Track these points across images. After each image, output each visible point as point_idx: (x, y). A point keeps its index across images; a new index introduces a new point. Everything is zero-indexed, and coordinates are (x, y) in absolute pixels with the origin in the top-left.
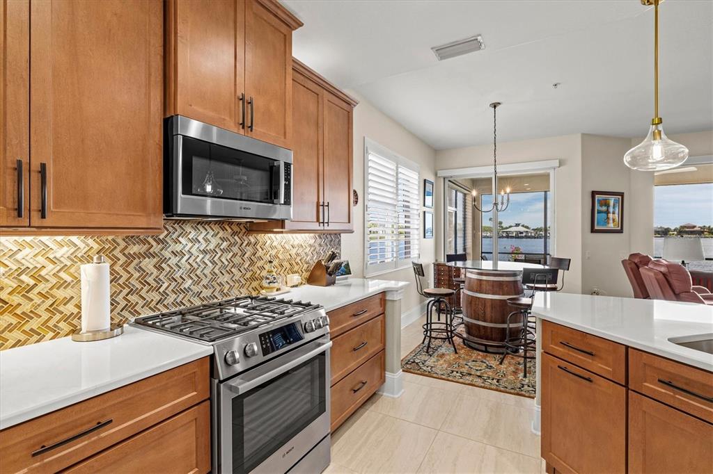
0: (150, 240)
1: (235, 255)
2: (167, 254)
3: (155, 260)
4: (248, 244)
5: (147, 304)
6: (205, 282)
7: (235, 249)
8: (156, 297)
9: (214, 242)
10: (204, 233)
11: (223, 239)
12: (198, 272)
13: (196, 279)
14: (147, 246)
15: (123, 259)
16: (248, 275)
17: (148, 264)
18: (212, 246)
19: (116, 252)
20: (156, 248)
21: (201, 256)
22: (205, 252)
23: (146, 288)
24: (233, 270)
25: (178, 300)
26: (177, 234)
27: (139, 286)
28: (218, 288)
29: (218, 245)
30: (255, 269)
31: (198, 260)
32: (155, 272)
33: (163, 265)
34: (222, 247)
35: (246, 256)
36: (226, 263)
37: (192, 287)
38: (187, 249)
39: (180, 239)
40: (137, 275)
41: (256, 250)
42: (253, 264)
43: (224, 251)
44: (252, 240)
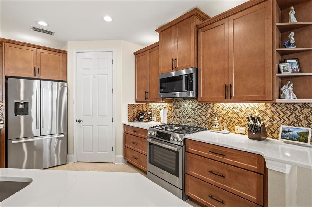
0: (178, 104)
1: (203, 111)
2: (182, 108)
3: (179, 110)
4: (210, 107)
6: (192, 119)
7: (203, 109)
8: (178, 119)
9: (195, 105)
10: (191, 102)
11: (198, 105)
12: (190, 115)
13: (189, 117)
14: (177, 106)
15: (173, 108)
16: (209, 120)
17: (177, 110)
18: (194, 107)
19: (172, 107)
20: (179, 106)
21: (191, 110)
23: (177, 117)
24: (202, 117)
25: (184, 122)
26: (184, 102)
27: (176, 116)
28: (196, 122)
29: (196, 107)
31: (189, 111)
32: (179, 113)
33: (181, 111)
34: (198, 108)
35: (208, 112)
36: (200, 114)
37: (188, 119)
38: (186, 107)
39: (185, 104)
40: (175, 113)
41: (213, 110)
42: (212, 116)
43: (198, 109)
44: (211, 105)
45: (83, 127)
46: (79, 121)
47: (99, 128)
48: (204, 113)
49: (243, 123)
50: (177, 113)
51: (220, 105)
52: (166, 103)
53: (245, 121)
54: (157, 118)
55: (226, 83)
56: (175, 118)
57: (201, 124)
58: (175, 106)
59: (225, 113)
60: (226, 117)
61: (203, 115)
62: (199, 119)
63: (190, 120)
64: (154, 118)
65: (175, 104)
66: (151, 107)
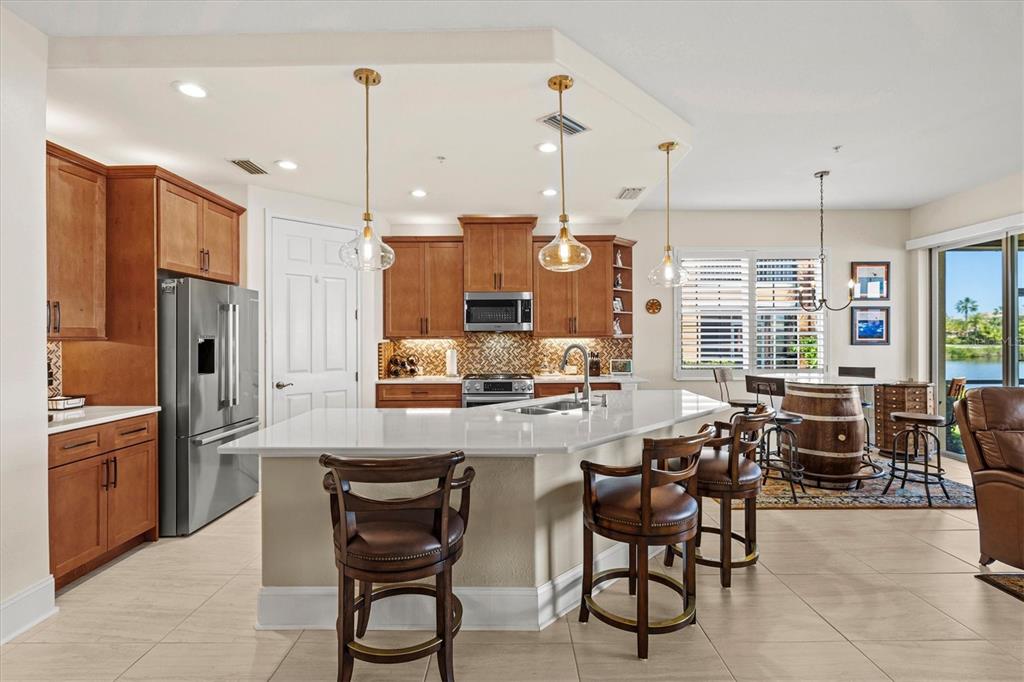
0: (476, 341)
1: (522, 350)
2: (484, 348)
3: (479, 350)
4: (533, 344)
5: (475, 369)
6: (504, 363)
7: (523, 347)
8: (479, 366)
9: (509, 343)
10: (504, 338)
11: (515, 342)
12: (500, 358)
13: (499, 361)
14: (475, 344)
15: (466, 349)
16: (532, 363)
17: (476, 352)
18: (507, 345)
19: (463, 346)
20: (479, 345)
21: (501, 350)
22: (504, 348)
24: (521, 358)
26: (489, 338)
27: (472, 361)
29: (511, 345)
30: (538, 359)
31: (499, 352)
32: (479, 356)
33: (482, 353)
35: (530, 351)
36: (517, 355)
38: (494, 346)
39: (490, 341)
40: (471, 356)
41: (538, 348)
42: (536, 356)
43: (515, 347)
44: (535, 342)
45: (289, 400)
46: (278, 386)
47: (326, 397)
48: (524, 353)
49: (575, 362)
50: (474, 356)
51: (548, 342)
52: (450, 341)
53: (576, 359)
54: (424, 369)
55: (569, 316)
56: (470, 365)
57: (520, 368)
58: (470, 345)
59: (553, 351)
60: (555, 357)
61: (522, 356)
62: (516, 363)
63: (499, 366)
64: (420, 369)
65: (469, 340)
66: (407, 349)
